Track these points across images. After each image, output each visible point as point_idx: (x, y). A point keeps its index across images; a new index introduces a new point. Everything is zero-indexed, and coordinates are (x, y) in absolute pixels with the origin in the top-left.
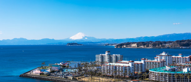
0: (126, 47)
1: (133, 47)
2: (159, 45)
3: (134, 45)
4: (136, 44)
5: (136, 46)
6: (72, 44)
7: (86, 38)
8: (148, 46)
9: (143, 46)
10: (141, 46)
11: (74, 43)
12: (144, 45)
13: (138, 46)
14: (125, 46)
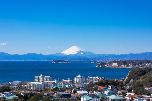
0: (108, 66)
1: (114, 66)
2: (138, 65)
3: (115, 65)
4: (117, 63)
5: (117, 65)
6: (59, 61)
7: (81, 53)
8: (128, 66)
9: (123, 66)
10: (122, 66)
11: (60, 61)
12: (125, 64)
13: (118, 66)
14: (106, 65)
